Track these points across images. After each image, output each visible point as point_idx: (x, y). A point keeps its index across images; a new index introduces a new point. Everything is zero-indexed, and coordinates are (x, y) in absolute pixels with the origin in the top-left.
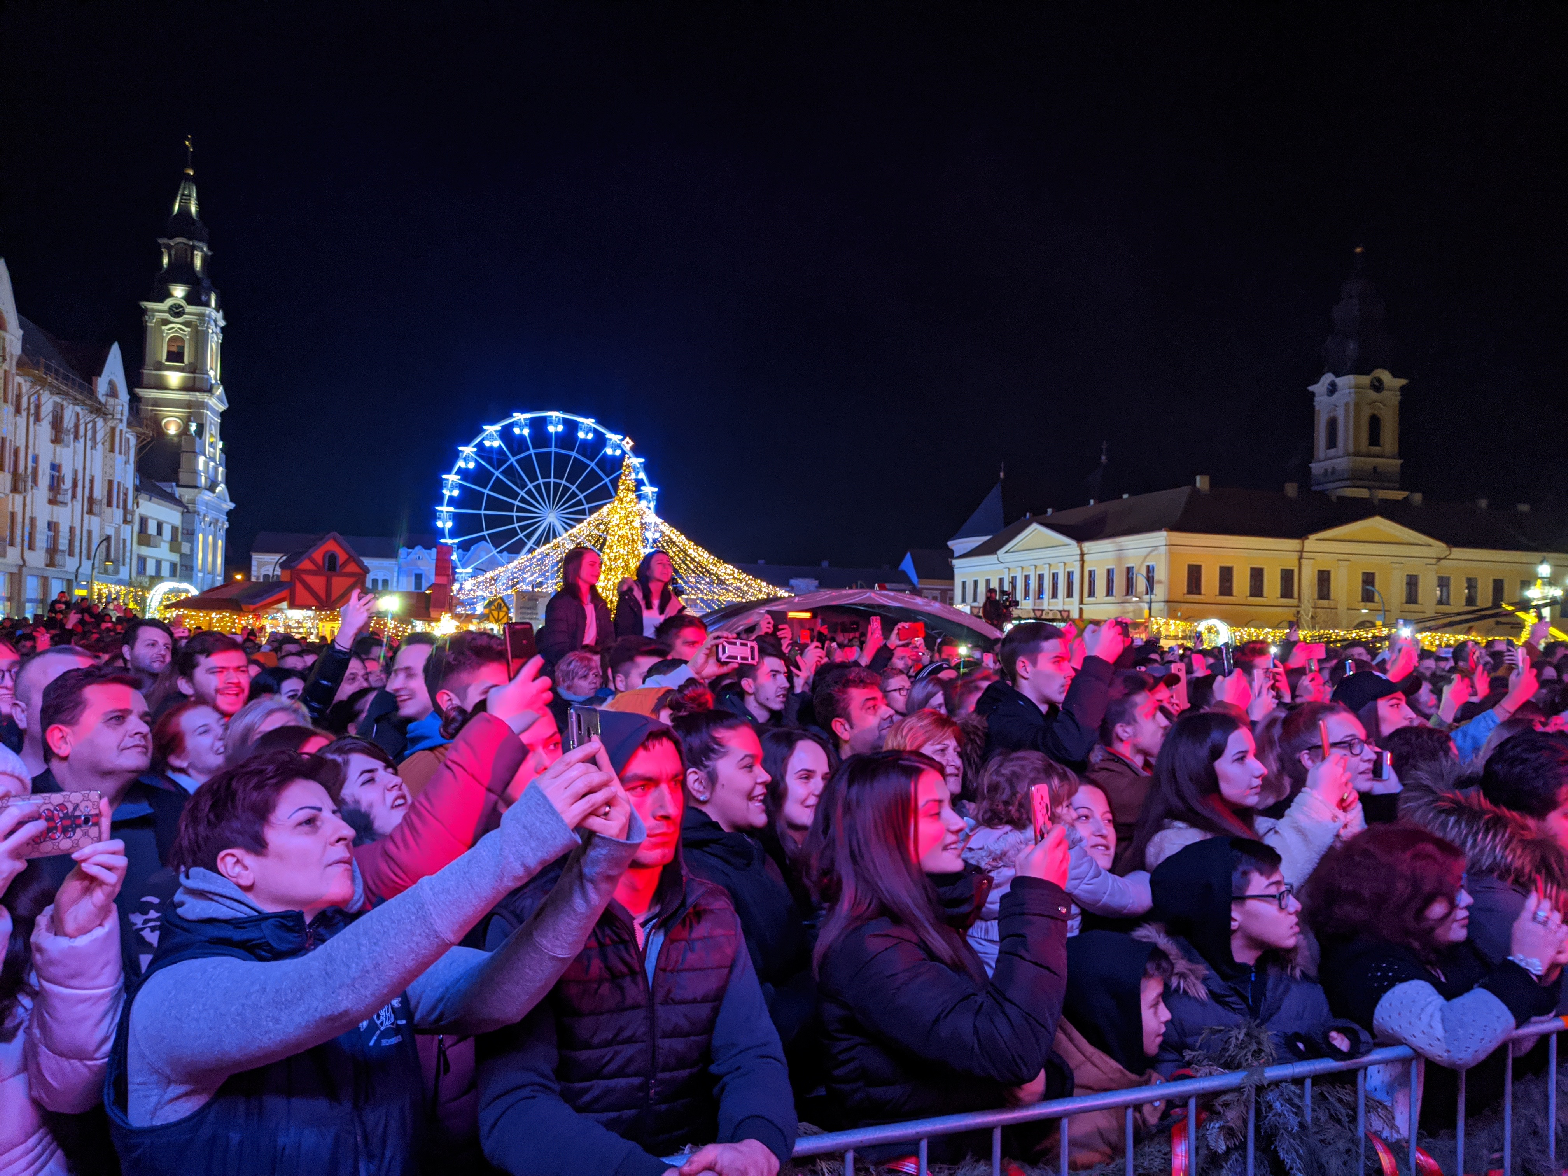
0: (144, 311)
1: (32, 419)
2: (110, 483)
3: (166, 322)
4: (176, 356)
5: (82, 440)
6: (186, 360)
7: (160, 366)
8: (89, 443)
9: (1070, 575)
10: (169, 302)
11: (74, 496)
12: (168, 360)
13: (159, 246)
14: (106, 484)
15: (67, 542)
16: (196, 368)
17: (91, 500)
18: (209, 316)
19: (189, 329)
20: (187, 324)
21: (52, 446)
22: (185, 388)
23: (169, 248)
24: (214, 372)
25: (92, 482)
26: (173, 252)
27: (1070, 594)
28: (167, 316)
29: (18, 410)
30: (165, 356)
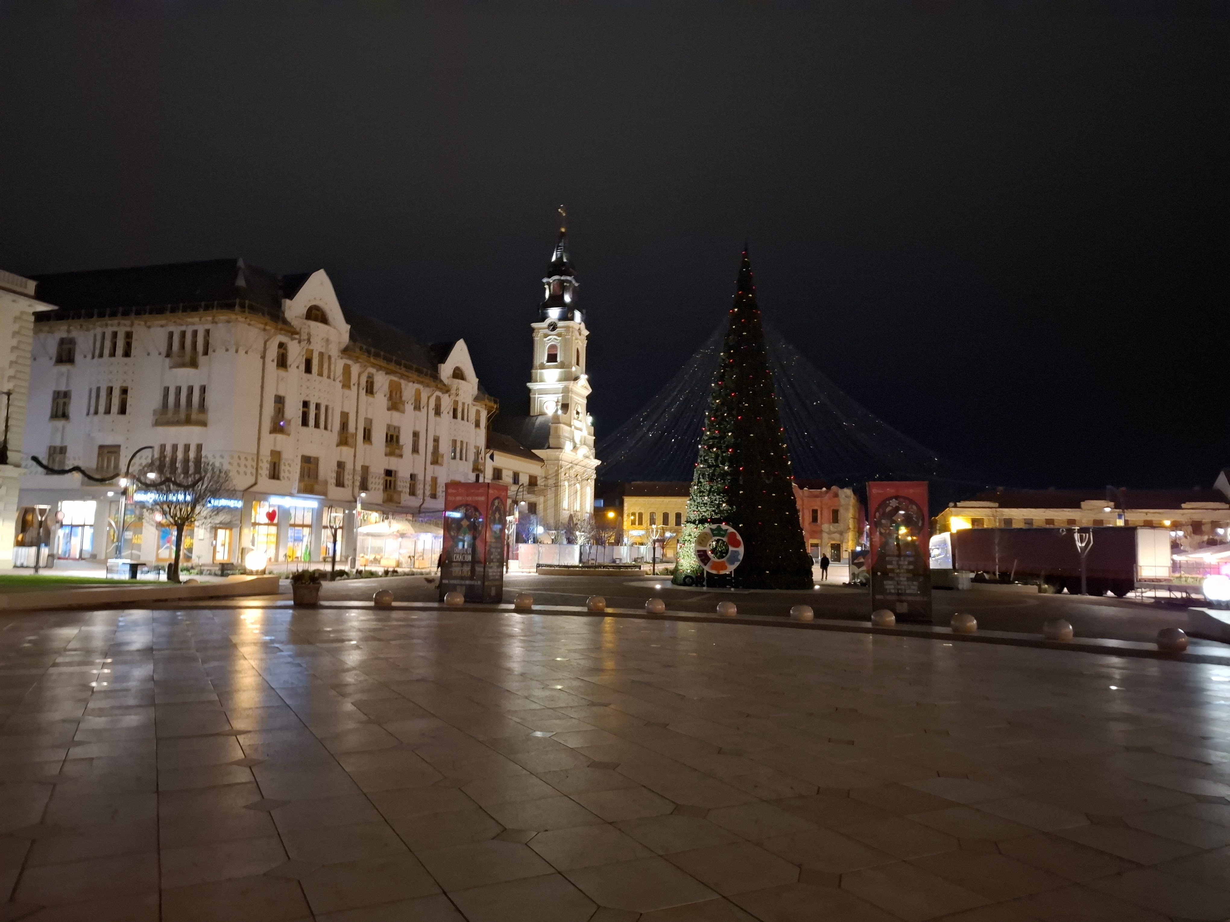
0: (533, 330)
1: (363, 392)
2: (455, 441)
3: (546, 336)
4: (552, 358)
5: (424, 410)
6: (558, 359)
7: (542, 367)
8: (432, 412)
10: (548, 322)
11: (415, 451)
12: (548, 361)
13: (544, 284)
15: (408, 485)
16: (564, 364)
17: (435, 454)
18: (575, 327)
19: (560, 338)
20: (559, 335)
21: (388, 412)
22: (561, 380)
23: (549, 284)
24: (580, 367)
25: (436, 441)
26: (552, 287)
29: (346, 385)
30: (546, 358)
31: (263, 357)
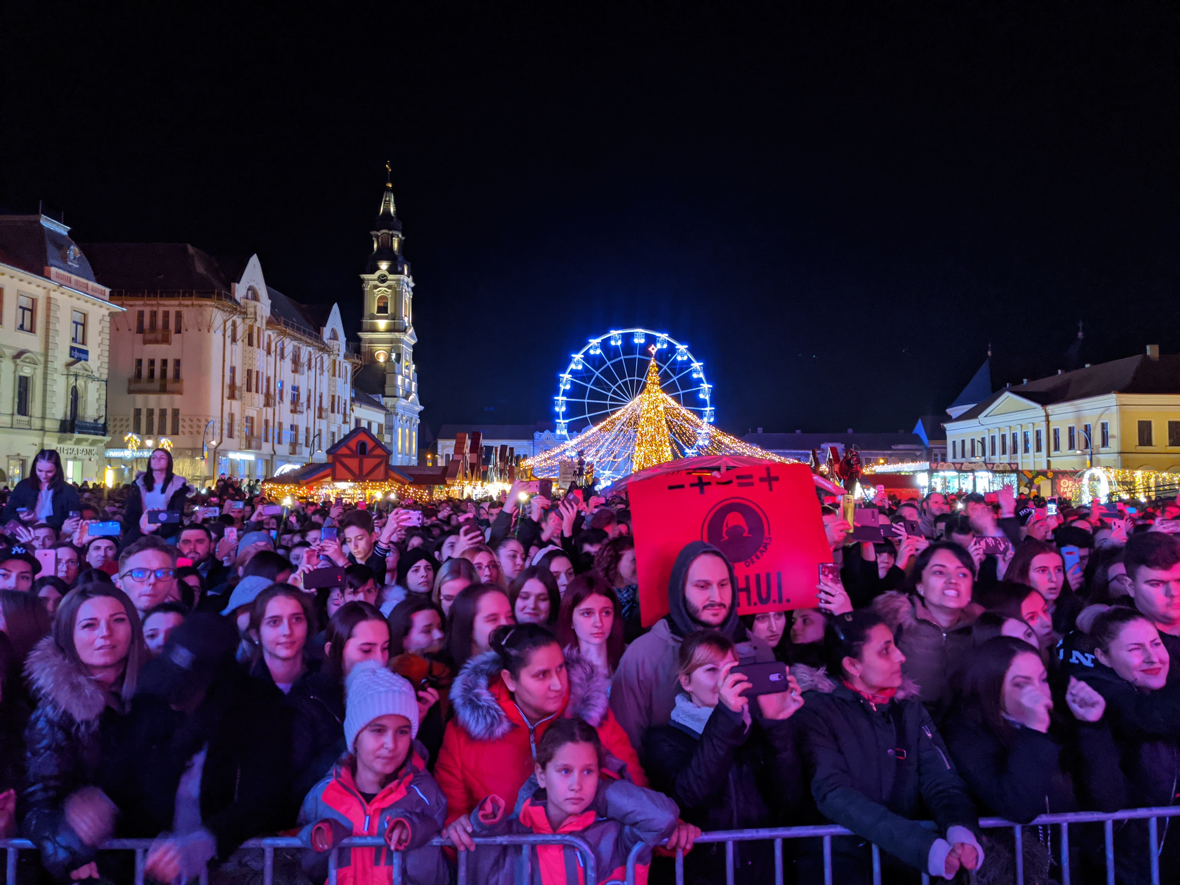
0: (362, 281)
1: (278, 358)
2: (333, 397)
3: (376, 287)
4: (383, 309)
5: (313, 370)
6: (389, 311)
7: (373, 317)
8: (318, 372)
9: (1038, 433)
10: (378, 273)
11: (309, 407)
12: (378, 312)
13: (371, 236)
14: (331, 397)
15: (304, 438)
16: (395, 317)
17: (321, 409)
18: (403, 281)
19: (390, 291)
20: (389, 287)
21: (293, 374)
22: (389, 330)
23: (377, 237)
24: (407, 319)
25: (321, 397)
26: (380, 240)
27: (1039, 449)
28: (377, 283)
29: (269, 353)
30: (376, 310)
31: (224, 335)
